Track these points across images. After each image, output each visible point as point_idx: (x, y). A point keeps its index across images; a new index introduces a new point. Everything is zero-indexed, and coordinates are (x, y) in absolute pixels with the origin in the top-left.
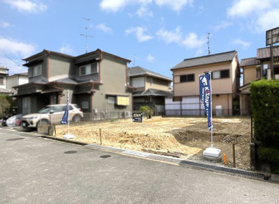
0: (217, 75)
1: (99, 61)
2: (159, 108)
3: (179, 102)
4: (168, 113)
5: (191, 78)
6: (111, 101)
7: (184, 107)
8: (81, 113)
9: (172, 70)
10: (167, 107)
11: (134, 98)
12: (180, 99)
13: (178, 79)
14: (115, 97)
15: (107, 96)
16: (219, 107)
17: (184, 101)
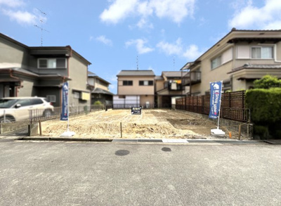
0: (146, 83)
1: (68, 57)
2: (107, 102)
3: (123, 99)
4: (115, 106)
5: (130, 83)
6: (76, 96)
7: (127, 102)
8: (52, 107)
9: (117, 76)
10: (115, 102)
11: (92, 94)
12: (124, 97)
13: (121, 83)
14: (80, 92)
15: (74, 91)
16: (148, 103)
17: (127, 98)
